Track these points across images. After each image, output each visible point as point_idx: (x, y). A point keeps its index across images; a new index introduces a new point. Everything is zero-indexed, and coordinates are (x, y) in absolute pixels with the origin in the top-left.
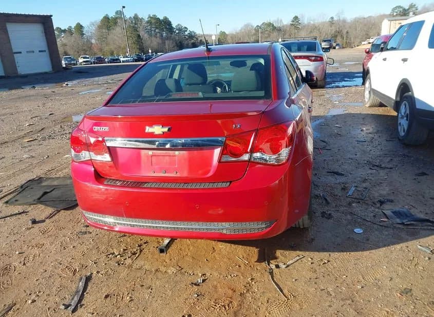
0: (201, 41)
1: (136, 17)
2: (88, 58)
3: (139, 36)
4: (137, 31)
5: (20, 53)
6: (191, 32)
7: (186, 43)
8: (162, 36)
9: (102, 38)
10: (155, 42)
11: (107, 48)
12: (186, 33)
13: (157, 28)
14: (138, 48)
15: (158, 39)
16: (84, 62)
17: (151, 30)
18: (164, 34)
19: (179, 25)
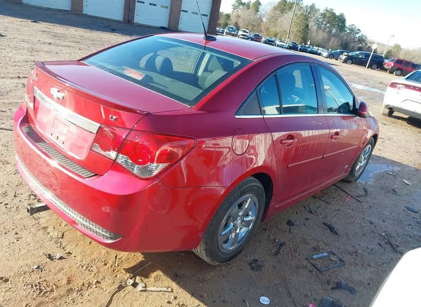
0: (370, 47)
1: (312, 7)
2: (248, 33)
3: (307, 26)
4: (308, 21)
5: (187, 12)
6: (363, 36)
7: (352, 45)
8: (331, 32)
9: (273, 19)
10: (321, 36)
11: (274, 29)
12: (357, 35)
13: (328, 22)
14: (301, 37)
15: (325, 33)
16: (242, 35)
17: (322, 23)
18: (334, 31)
19: (353, 25)
